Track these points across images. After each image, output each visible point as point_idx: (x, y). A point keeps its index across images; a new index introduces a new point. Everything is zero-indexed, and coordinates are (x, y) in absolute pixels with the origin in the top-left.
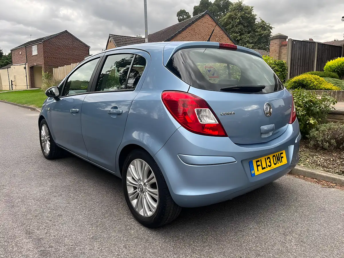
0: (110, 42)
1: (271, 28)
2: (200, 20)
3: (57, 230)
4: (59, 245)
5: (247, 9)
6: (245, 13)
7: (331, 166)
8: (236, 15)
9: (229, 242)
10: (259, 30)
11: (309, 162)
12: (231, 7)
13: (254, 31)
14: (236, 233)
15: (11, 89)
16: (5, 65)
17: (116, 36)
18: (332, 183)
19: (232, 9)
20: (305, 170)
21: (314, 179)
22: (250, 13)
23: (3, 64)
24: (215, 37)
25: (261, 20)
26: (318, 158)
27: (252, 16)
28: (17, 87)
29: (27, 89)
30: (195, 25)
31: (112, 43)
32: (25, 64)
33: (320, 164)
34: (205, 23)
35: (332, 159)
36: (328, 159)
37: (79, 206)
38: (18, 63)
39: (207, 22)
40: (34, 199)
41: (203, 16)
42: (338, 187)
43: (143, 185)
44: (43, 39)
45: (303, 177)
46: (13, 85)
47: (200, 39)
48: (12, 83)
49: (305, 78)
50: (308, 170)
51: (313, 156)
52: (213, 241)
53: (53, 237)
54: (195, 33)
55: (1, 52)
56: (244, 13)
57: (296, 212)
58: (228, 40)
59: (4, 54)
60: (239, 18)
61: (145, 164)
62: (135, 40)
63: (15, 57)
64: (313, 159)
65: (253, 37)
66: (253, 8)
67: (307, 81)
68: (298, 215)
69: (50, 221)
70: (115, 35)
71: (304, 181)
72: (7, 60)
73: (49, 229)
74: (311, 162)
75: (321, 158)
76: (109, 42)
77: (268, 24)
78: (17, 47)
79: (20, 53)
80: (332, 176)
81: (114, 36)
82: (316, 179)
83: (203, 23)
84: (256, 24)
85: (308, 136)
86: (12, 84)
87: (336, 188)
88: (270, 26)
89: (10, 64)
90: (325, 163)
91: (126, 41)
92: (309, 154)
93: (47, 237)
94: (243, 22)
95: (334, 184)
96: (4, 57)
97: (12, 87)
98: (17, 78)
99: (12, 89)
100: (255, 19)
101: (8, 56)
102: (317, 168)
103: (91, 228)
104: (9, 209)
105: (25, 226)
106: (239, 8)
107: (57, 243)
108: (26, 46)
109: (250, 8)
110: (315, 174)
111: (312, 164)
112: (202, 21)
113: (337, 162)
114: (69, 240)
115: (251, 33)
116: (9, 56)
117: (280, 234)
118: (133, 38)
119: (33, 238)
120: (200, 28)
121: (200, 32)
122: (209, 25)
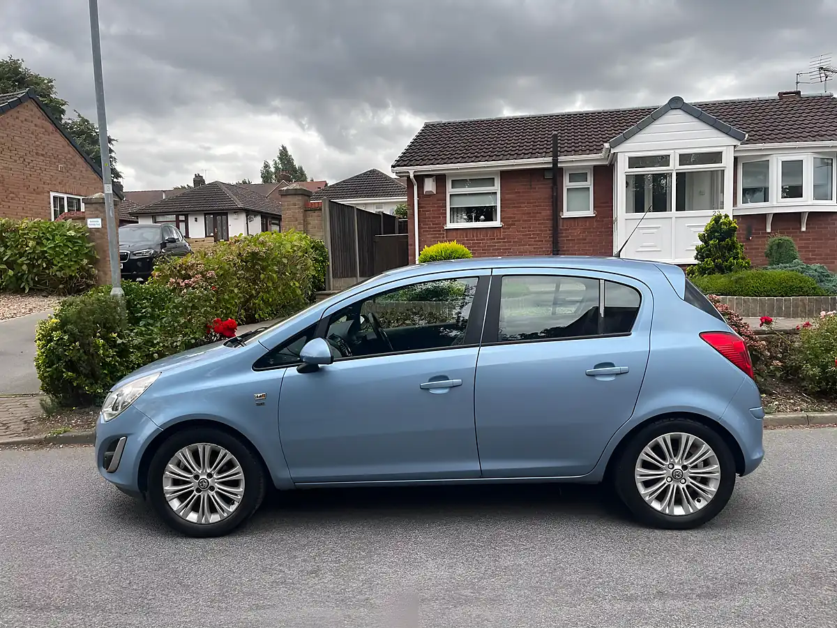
1: (110, 140)
2: (13, 112)
5: (37, 84)
22: (46, 94)
24: (54, 160)
25: (80, 116)
27: (52, 104)
34: (26, 120)
39: (30, 119)
41: (20, 101)
43: (681, 469)
47: (16, 161)
58: (89, 172)
66: (52, 82)
83: (22, 122)
84: (67, 123)
88: (107, 135)
100: (63, 112)
106: (12, 77)
109: (46, 81)
112: (17, 114)
120: (13, 134)
121: (13, 143)
122: (37, 128)
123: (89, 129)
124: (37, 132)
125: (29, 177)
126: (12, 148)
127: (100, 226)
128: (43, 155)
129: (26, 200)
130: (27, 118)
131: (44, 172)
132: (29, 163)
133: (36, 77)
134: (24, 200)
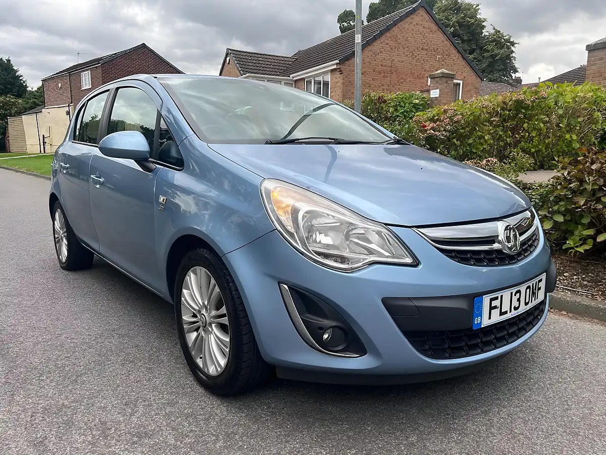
0: (229, 63)
1: (513, 44)
2: (409, 19)
5: (469, 9)
6: (466, 15)
8: (448, 20)
10: (490, 48)
12: (438, 5)
13: (481, 48)
15: (43, 151)
16: (31, 108)
17: (239, 53)
19: (440, 9)
22: (473, 16)
23: (28, 106)
24: (434, 53)
25: (494, 29)
27: (477, 22)
28: (53, 147)
30: (398, 29)
31: (233, 66)
32: (69, 106)
34: (417, 24)
38: (57, 103)
39: (420, 23)
41: (414, 10)
44: (101, 59)
46: (47, 144)
47: (407, 56)
48: (43, 141)
54: (397, 45)
55: (24, 84)
56: (462, 15)
59: (29, 89)
60: (453, 26)
62: (274, 61)
63: (50, 93)
65: (478, 61)
66: (478, 6)
70: (237, 51)
72: (34, 100)
76: (226, 64)
77: (507, 37)
78: (53, 75)
79: (60, 85)
81: (236, 53)
83: (414, 25)
84: (485, 36)
86: (44, 143)
88: (511, 40)
89: (39, 105)
91: (258, 62)
94: (461, 32)
96: (30, 93)
97: (44, 148)
98: (53, 131)
99: (45, 152)
100: (484, 27)
101: (38, 92)
106: (453, 7)
108: (71, 72)
109: (474, 6)
112: (411, 21)
115: (475, 53)
116: (40, 92)
118: (271, 57)
120: (407, 36)
121: (406, 42)
122: (424, 30)
123: (499, 37)
124: (425, 32)
125: (415, 67)
126: (404, 46)
127: (438, 96)
128: (426, 50)
129: (411, 84)
130: (418, 22)
131: (426, 63)
132: (416, 56)
133: (469, 4)
134: (410, 83)
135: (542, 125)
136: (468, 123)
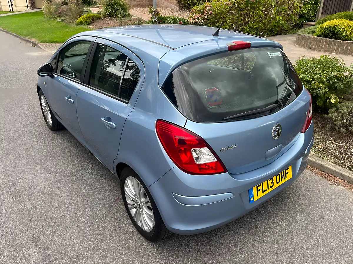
3: (61, 236)
4: (63, 258)
7: (343, 157)
9: (222, 261)
11: (321, 148)
14: (230, 248)
18: (340, 179)
20: (314, 160)
21: (322, 171)
26: (332, 144)
28: (17, 8)
29: (28, 12)
33: (332, 153)
35: (346, 147)
36: (342, 146)
37: (82, 203)
40: (39, 191)
42: (345, 185)
43: (140, 202)
45: (310, 167)
46: (13, 5)
48: (11, 3)
49: (337, 24)
50: (317, 161)
51: (326, 141)
52: (206, 259)
53: (58, 247)
57: (295, 220)
61: (141, 187)
64: (326, 144)
67: (339, 29)
68: (296, 224)
69: (55, 223)
71: (311, 173)
73: (54, 235)
74: (323, 148)
75: (334, 145)
80: (341, 172)
82: (324, 172)
85: (326, 116)
87: (343, 186)
90: (337, 152)
92: (323, 138)
93: (52, 246)
95: (342, 181)
97: (12, 8)
99: (13, 11)
102: (328, 159)
103: (92, 236)
104: (16, 206)
105: (31, 230)
107: (61, 255)
110: (324, 167)
111: (323, 151)
113: (351, 151)
114: (72, 252)
117: (273, 252)
119: (39, 247)
135: (261, 13)
136: (217, 15)
